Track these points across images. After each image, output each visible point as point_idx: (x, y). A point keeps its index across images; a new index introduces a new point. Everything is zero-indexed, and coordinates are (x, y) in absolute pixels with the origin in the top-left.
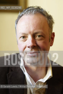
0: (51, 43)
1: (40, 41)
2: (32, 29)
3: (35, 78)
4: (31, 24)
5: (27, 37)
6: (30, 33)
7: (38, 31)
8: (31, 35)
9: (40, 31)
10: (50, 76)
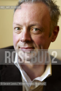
0: (53, 38)
1: (36, 35)
2: (27, 21)
3: (31, 76)
4: (27, 14)
5: (22, 29)
6: (25, 24)
7: (35, 23)
8: (26, 27)
9: (37, 23)
10: (49, 75)
